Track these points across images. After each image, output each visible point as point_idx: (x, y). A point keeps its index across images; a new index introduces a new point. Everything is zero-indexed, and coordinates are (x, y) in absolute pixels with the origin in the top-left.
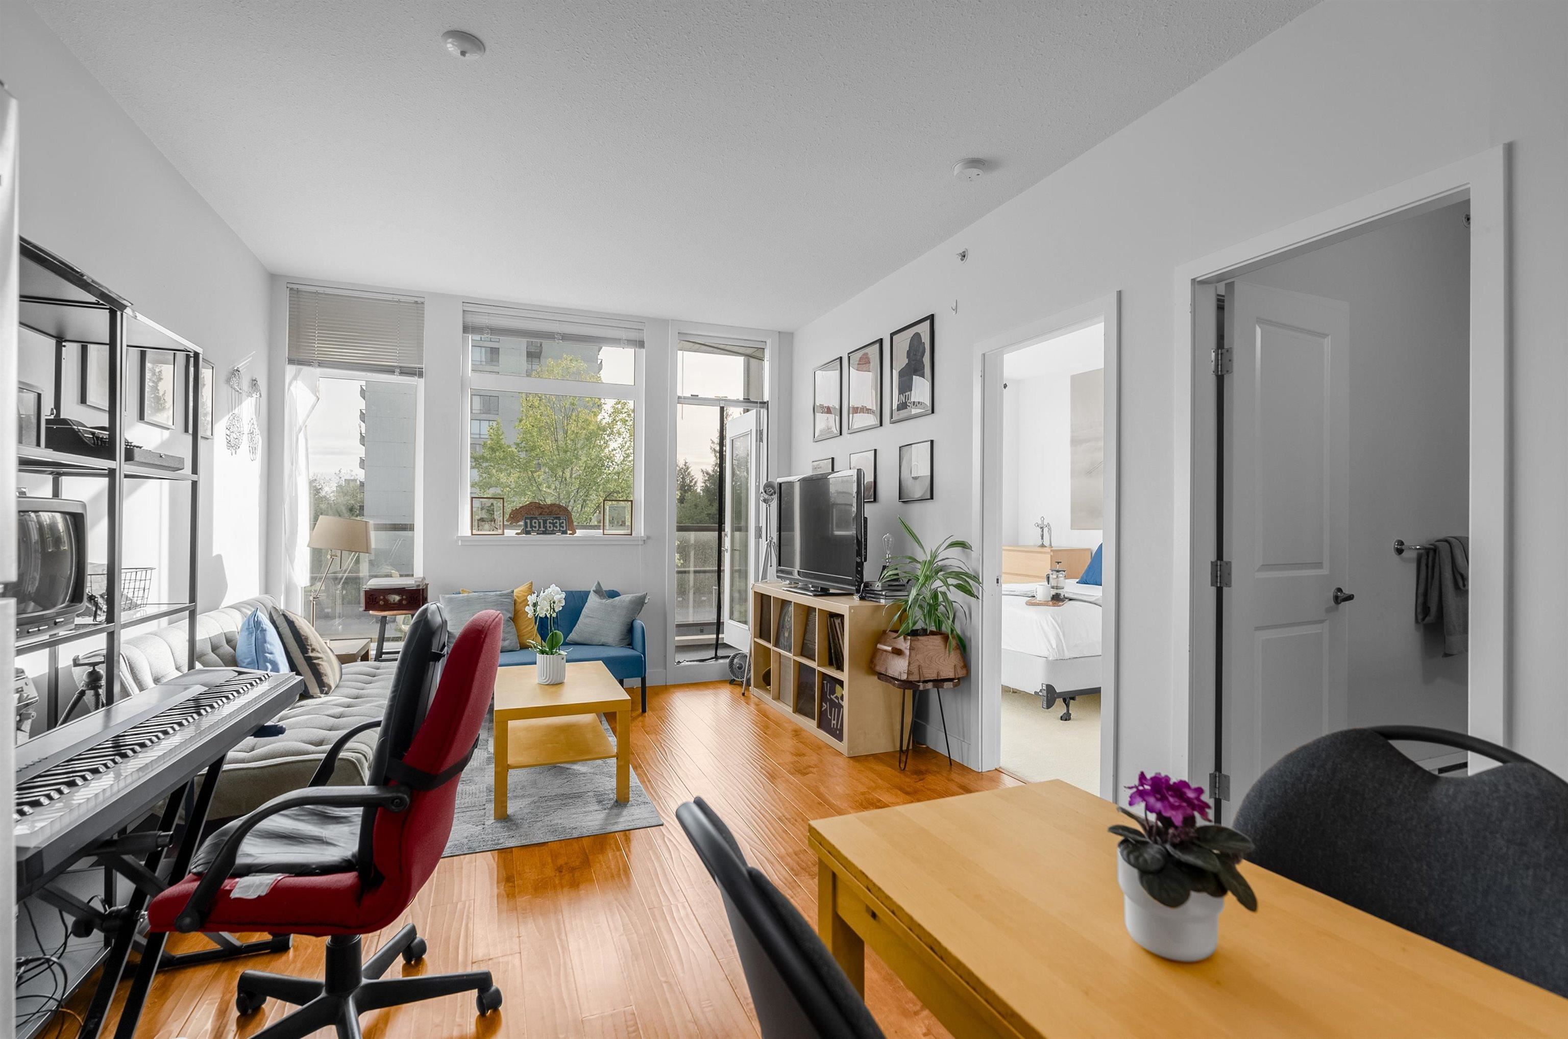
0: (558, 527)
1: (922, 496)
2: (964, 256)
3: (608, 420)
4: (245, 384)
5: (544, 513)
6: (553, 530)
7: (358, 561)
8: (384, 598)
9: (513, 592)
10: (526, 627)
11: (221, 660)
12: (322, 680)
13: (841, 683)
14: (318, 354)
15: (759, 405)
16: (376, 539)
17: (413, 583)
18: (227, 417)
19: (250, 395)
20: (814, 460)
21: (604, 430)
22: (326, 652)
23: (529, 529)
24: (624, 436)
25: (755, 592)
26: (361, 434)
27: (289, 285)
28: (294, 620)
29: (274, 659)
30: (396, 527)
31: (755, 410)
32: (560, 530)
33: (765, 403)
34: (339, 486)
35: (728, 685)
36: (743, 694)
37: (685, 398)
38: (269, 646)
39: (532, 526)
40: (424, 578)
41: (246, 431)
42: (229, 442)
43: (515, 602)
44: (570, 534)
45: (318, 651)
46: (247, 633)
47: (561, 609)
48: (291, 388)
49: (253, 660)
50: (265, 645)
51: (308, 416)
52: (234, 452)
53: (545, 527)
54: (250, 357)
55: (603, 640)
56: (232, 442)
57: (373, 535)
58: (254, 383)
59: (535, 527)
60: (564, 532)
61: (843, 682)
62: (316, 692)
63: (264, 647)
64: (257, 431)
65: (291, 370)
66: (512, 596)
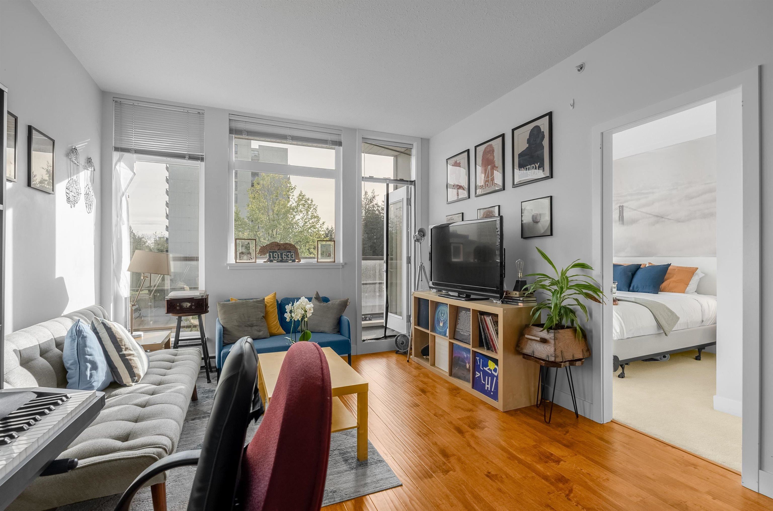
0: (290, 257)
1: (544, 233)
2: (581, 68)
3: (295, 204)
4: (82, 160)
5: (281, 249)
6: (287, 259)
7: (163, 279)
8: (180, 304)
9: (264, 299)
10: (273, 322)
11: (49, 362)
12: (134, 371)
13: (496, 361)
14: (134, 145)
15: (409, 183)
16: (174, 266)
17: (199, 294)
18: (67, 181)
19: (85, 168)
20: (447, 215)
21: (293, 209)
22: (137, 350)
23: (272, 259)
24: (304, 212)
25: (415, 297)
26: (166, 213)
27: (115, 99)
28: (112, 326)
29: (93, 360)
30: (187, 259)
31: (405, 187)
32: (291, 259)
33: (412, 181)
34: (156, 240)
35: (395, 354)
36: (408, 361)
37: (366, 178)
38: (88, 349)
39: (273, 257)
40: (206, 291)
41: (83, 191)
42: (68, 198)
43: (266, 306)
44: (297, 262)
45: (130, 350)
46: (70, 340)
47: (311, 314)
48: (116, 167)
49: (75, 361)
50: (86, 349)
51: (128, 186)
52: (73, 206)
53: (282, 257)
54: (85, 142)
55: (322, 329)
56: (72, 199)
57: (172, 263)
58: (89, 161)
59: (276, 258)
60: (294, 261)
61: (498, 360)
62: (128, 381)
63: (84, 351)
64: (92, 193)
65: (116, 155)
66: (264, 302)
